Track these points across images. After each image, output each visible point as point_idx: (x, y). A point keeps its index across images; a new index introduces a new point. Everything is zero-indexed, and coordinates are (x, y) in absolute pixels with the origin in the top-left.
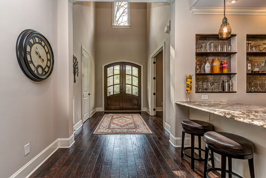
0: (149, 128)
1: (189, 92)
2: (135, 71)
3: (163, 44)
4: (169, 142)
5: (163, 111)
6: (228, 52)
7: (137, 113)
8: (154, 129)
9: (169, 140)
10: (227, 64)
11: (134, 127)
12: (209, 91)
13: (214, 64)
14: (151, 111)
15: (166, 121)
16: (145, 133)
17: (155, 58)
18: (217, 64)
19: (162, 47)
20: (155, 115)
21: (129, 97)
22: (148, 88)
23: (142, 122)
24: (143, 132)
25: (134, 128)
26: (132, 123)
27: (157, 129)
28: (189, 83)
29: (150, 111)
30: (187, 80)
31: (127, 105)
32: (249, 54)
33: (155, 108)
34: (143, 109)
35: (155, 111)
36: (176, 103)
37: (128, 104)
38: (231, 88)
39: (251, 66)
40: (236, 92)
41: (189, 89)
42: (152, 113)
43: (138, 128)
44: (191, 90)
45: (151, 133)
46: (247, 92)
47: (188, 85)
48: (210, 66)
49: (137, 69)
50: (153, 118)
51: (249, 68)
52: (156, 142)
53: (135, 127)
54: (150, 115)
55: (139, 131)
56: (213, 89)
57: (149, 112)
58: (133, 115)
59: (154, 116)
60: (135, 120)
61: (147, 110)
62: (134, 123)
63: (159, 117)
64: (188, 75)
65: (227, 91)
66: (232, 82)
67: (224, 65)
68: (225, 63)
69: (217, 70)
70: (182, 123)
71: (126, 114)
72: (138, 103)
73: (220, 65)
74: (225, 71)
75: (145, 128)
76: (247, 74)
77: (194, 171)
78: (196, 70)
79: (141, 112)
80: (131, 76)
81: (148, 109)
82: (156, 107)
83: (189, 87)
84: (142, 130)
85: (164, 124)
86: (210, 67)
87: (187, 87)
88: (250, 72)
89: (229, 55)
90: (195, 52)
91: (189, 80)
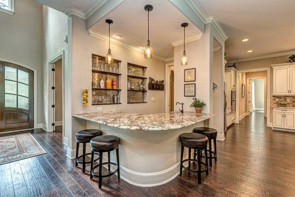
0: (43, 148)
1: (85, 105)
2: (24, 76)
3: (62, 53)
4: (67, 156)
5: (62, 126)
6: (116, 73)
7: (26, 133)
8: (50, 147)
9: (66, 154)
10: (116, 82)
11: (18, 151)
12: (103, 103)
13: (107, 81)
14: (49, 126)
15: (65, 135)
16: (35, 155)
17: (54, 64)
18: (109, 81)
19: (61, 55)
20: (54, 131)
21: (12, 111)
22: (45, 99)
23: (34, 142)
24: (32, 155)
25: (19, 154)
26: (15, 147)
27: (54, 146)
28: (85, 97)
29: (47, 126)
30: (84, 94)
31: (7, 124)
32: (129, 76)
33: (54, 123)
34: (37, 126)
35: (54, 126)
36: (73, 116)
37: (8, 122)
38: (119, 100)
39: (130, 85)
40: (121, 103)
41: (85, 102)
42: (49, 129)
43: (25, 151)
44: (87, 103)
45: (45, 152)
46: (128, 103)
47: (84, 99)
48: (104, 82)
49: (27, 74)
50: (52, 135)
51: (129, 87)
52: (50, 161)
53: (20, 151)
54: (48, 132)
55: (27, 155)
56: (106, 101)
57: (46, 128)
58: (17, 136)
59: (52, 133)
60: (21, 143)
61: (43, 126)
62: (18, 147)
63: (58, 132)
64: (85, 90)
65: (116, 103)
66: (119, 96)
67: (114, 83)
68: (114, 81)
69: (109, 87)
70: (76, 135)
71: (4, 138)
72: (29, 119)
73: (112, 82)
74: (115, 87)
75: (37, 149)
76: (128, 90)
77: (85, 174)
78: (92, 85)
79: (33, 130)
80: (16, 83)
81: (45, 125)
82: (55, 121)
83: (85, 100)
84: (31, 152)
85: (63, 138)
86: (104, 84)
87: (84, 100)
88: (129, 89)
89: (118, 75)
90: (91, 69)
91: (85, 94)
